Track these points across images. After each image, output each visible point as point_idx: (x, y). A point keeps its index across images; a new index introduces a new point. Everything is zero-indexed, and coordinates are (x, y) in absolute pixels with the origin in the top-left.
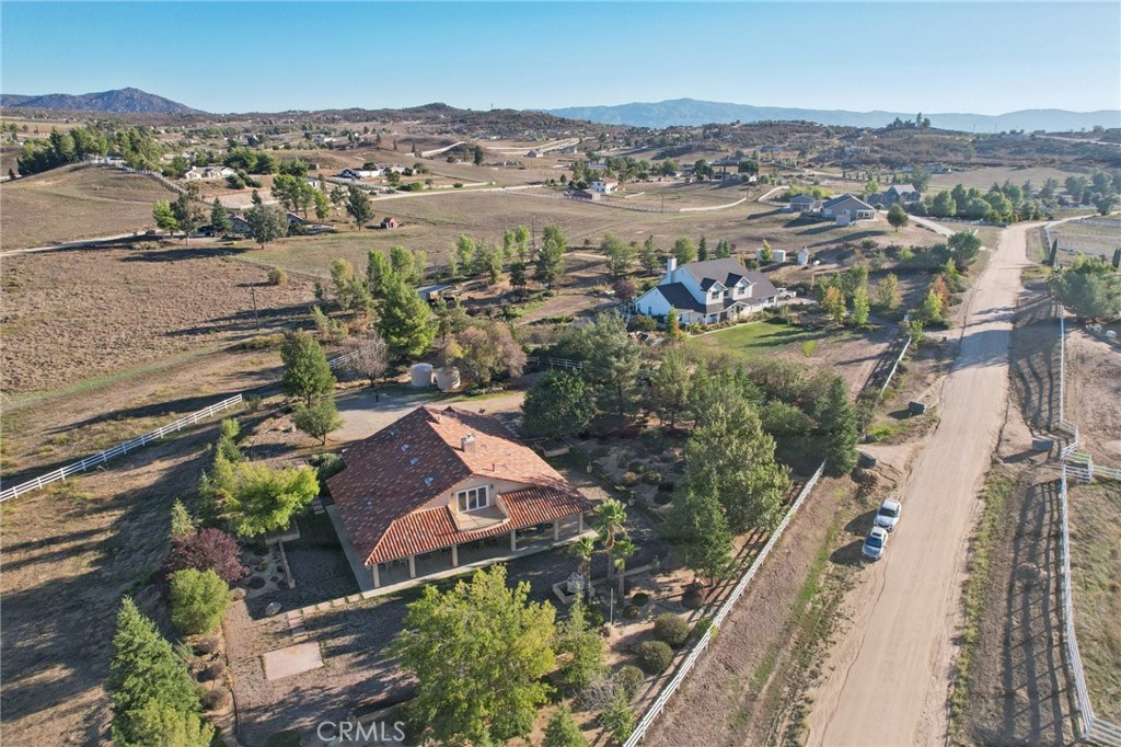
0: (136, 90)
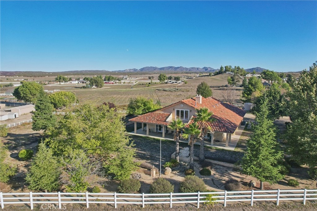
0: (259, 68)
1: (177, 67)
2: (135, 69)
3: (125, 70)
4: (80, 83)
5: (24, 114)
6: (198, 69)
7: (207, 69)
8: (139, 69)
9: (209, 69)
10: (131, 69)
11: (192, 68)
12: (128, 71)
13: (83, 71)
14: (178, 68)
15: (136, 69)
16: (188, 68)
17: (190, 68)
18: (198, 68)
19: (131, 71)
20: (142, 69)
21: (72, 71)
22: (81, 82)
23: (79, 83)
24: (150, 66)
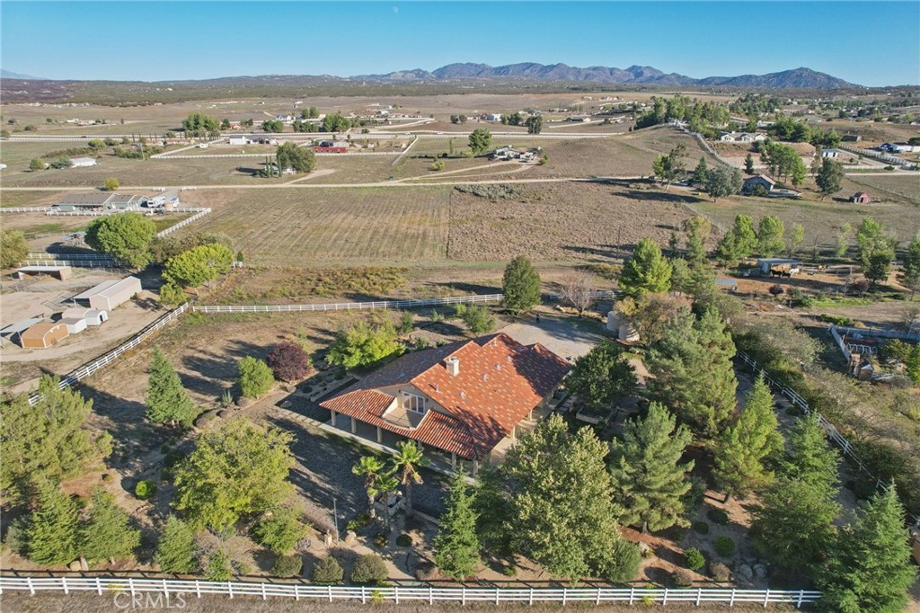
0: (807, 69)
1: (548, 67)
2: (419, 70)
3: (389, 75)
4: (252, 142)
5: (119, 306)
6: (612, 71)
7: (641, 74)
8: (430, 71)
9: (647, 74)
10: (406, 72)
11: (595, 69)
12: (400, 76)
13: (265, 77)
14: (552, 67)
15: (424, 70)
16: (582, 67)
17: (589, 69)
18: (613, 69)
19: (409, 76)
20: (441, 73)
21: (230, 78)
22: (255, 141)
23: (249, 142)
24: (464, 63)
